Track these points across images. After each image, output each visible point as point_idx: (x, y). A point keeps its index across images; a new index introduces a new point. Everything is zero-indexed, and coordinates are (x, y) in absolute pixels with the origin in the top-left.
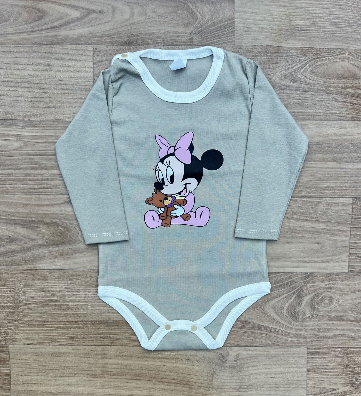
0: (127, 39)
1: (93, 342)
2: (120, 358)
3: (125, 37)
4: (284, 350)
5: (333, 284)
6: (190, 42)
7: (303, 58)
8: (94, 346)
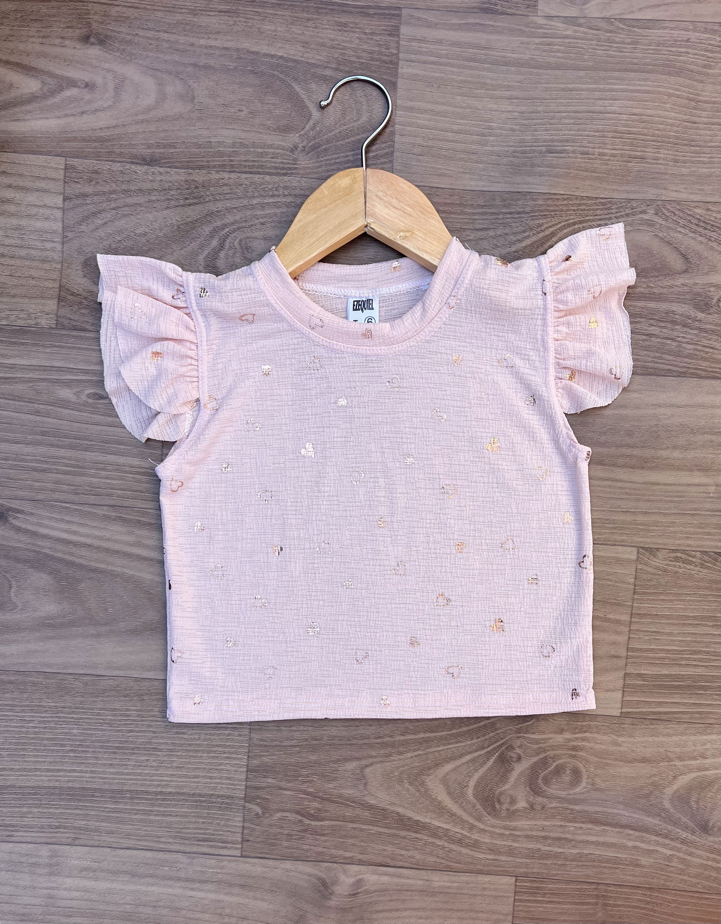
0: (146, 152)
1: (33, 834)
2: (91, 875)
3: (143, 147)
4: (461, 878)
5: (583, 739)
6: (290, 169)
7: (545, 221)
8: (33, 845)
